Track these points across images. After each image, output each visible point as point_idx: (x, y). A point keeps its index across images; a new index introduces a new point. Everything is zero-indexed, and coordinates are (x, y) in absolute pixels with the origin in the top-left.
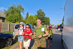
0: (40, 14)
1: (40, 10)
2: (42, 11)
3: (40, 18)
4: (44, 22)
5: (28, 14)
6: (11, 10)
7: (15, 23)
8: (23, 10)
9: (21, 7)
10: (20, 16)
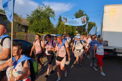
1: (80, 11)
7: (42, 33)
10: (49, 22)
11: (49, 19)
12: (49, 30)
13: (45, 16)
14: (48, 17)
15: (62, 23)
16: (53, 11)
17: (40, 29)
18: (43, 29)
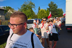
2: (54, 4)
3: (52, 11)
4: (57, 14)
5: (39, 9)
6: (24, 7)
8: (34, 5)
13: (29, 8)
14: (31, 8)
16: (33, 4)
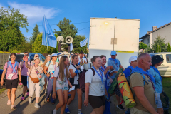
0: (65, 29)
1: (65, 20)
7: (7, 51)
9: (21, 15)
10: (19, 35)
11: (18, 30)
12: (19, 46)
15: (39, 36)
17: (4, 44)
18: (8, 44)
